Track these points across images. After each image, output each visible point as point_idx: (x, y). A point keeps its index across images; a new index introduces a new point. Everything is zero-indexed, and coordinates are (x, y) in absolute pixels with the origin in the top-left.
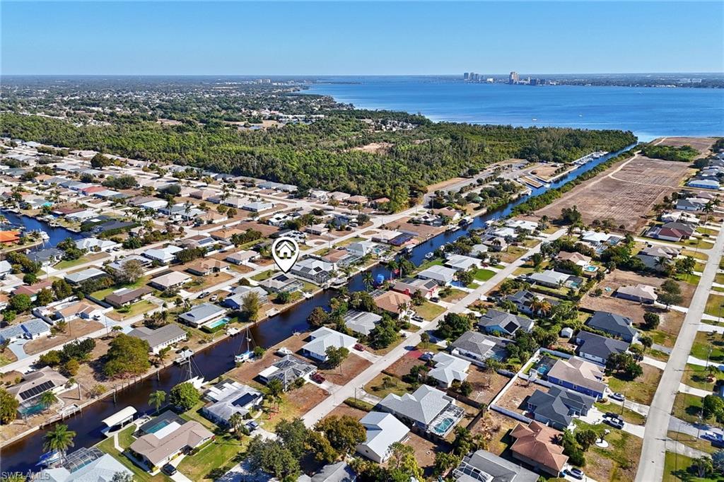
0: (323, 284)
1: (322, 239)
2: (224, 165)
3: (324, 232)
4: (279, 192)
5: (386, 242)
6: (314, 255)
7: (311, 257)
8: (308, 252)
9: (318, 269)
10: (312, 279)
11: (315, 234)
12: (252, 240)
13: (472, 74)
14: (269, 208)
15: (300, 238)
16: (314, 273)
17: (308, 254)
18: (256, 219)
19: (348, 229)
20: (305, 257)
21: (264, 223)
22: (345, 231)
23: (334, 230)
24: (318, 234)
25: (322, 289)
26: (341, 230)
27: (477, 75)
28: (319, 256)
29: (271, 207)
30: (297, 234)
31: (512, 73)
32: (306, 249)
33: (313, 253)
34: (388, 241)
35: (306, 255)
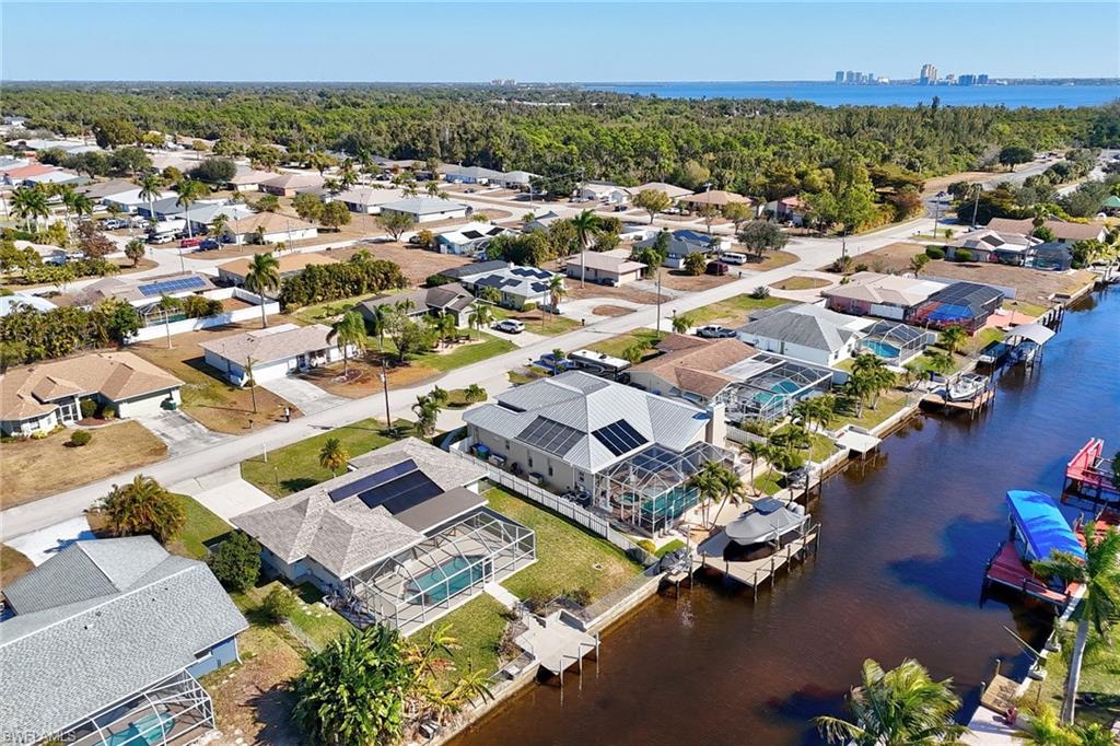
0: (658, 542)
1: (622, 296)
2: (374, 138)
3: (629, 277)
4: (496, 188)
5: (899, 314)
6: (593, 356)
7: (581, 365)
8: (568, 343)
9: (618, 436)
10: (586, 502)
11: (595, 282)
12: (357, 293)
13: (850, 74)
14: (456, 215)
15: (537, 287)
16: (599, 458)
17: (565, 350)
18: (405, 237)
19: (714, 270)
20: (553, 364)
21: (426, 248)
22: (704, 277)
23: (661, 273)
24: (604, 280)
25: (653, 583)
26: (689, 272)
27: (858, 74)
28: (619, 363)
29: (462, 214)
30: (526, 274)
31: (925, 67)
32: (557, 331)
33: (590, 347)
34: (907, 310)
35: (557, 355)
